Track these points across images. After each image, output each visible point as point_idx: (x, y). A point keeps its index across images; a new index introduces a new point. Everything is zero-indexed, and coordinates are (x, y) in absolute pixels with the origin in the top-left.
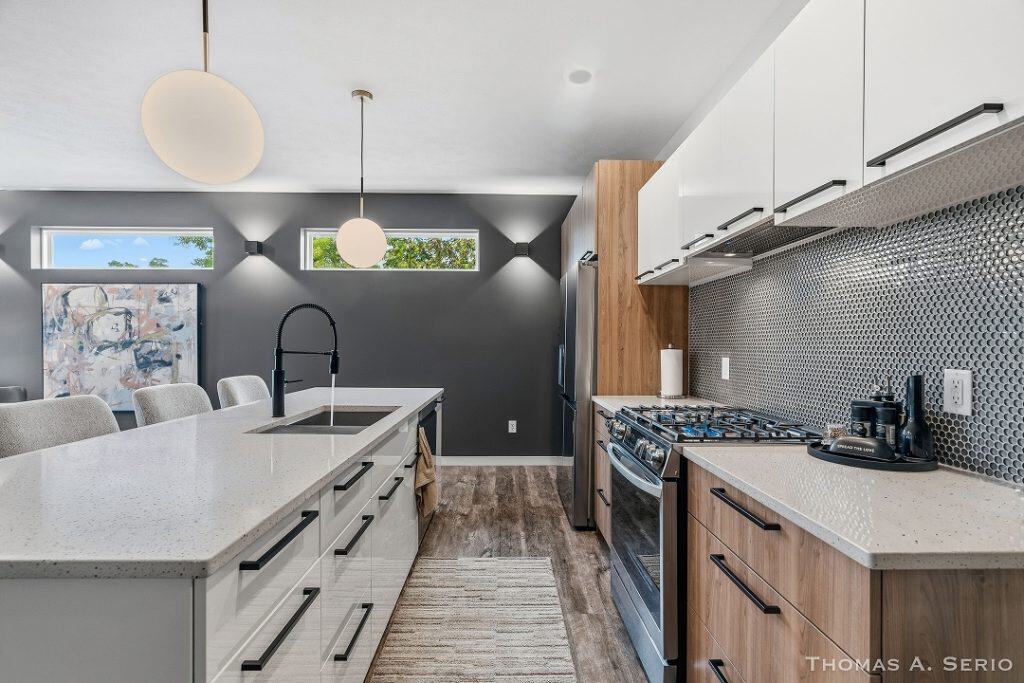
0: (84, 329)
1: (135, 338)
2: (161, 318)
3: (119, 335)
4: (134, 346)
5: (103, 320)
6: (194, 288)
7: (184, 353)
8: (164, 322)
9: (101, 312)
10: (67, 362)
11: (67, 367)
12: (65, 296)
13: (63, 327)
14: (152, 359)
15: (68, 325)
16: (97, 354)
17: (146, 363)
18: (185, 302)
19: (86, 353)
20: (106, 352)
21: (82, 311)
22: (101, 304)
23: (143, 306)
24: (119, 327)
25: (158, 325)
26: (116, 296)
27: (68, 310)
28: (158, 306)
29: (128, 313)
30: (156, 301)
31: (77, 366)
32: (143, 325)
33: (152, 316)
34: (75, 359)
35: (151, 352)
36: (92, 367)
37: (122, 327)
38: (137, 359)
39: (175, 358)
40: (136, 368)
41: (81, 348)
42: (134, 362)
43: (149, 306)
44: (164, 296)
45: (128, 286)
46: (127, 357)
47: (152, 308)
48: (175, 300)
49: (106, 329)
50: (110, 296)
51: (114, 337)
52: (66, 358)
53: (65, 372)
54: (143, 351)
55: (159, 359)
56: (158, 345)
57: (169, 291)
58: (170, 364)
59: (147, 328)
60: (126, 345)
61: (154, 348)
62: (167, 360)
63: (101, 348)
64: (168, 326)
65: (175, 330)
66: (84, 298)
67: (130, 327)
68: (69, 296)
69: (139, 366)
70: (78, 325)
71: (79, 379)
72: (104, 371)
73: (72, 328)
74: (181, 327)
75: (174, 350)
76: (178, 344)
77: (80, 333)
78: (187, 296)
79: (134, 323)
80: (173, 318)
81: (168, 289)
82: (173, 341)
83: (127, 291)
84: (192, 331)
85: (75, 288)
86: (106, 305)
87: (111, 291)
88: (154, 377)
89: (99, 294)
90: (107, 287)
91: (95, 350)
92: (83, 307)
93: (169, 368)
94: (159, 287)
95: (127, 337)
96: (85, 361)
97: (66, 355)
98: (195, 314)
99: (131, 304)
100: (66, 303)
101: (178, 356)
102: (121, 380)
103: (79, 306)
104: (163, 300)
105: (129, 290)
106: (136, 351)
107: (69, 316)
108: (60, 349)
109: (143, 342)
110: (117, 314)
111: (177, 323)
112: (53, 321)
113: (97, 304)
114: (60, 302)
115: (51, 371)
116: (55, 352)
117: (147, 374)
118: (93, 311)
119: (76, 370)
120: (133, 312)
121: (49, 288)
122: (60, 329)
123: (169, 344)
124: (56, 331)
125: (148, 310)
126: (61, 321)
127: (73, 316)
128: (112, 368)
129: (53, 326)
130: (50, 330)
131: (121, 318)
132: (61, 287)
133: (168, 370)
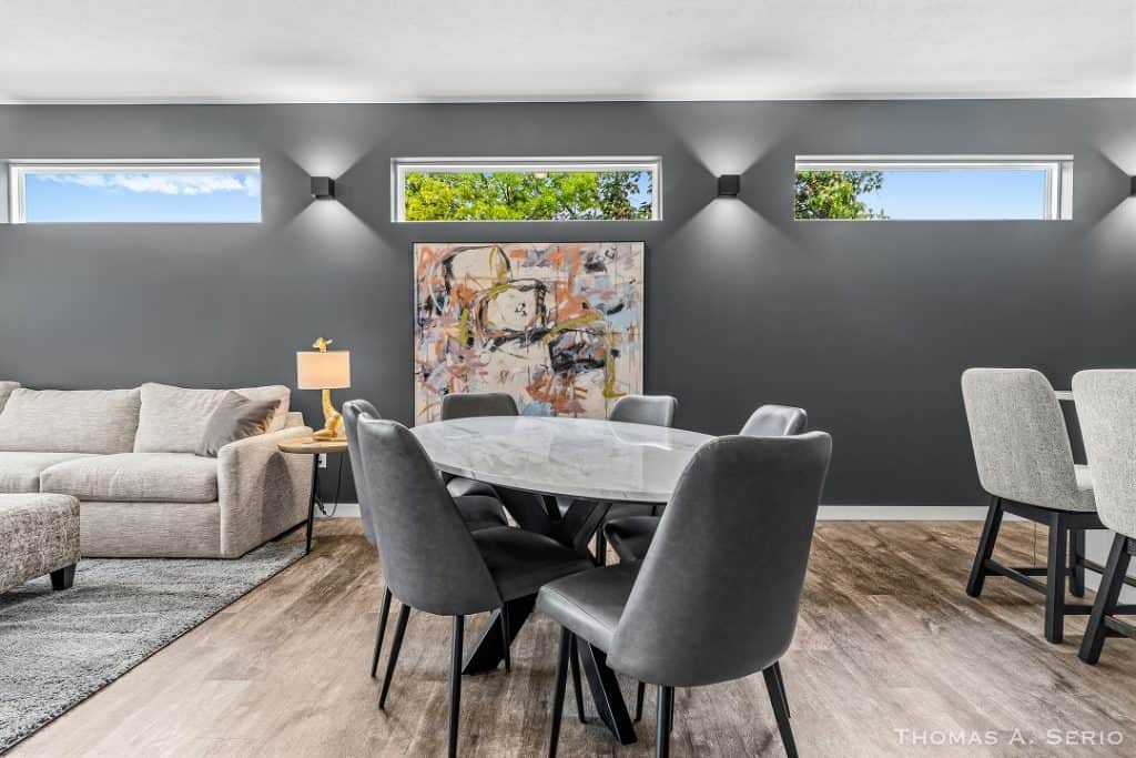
0: (474, 312)
1: (550, 326)
2: (589, 294)
3: (527, 321)
4: (549, 338)
5: (503, 297)
6: (639, 247)
7: (623, 348)
8: (594, 301)
9: (500, 286)
10: (450, 362)
11: (450, 370)
12: (448, 261)
13: (445, 309)
14: (575, 357)
15: (451, 308)
16: (493, 349)
17: (566, 364)
18: (625, 270)
19: (478, 348)
20: (508, 347)
21: (471, 285)
22: (500, 274)
23: (563, 276)
24: (526, 309)
25: (585, 305)
26: (522, 261)
27: (452, 283)
28: (583, 277)
29: (540, 288)
30: (581, 268)
31: (464, 369)
32: (561, 306)
33: (576, 291)
34: (461, 357)
35: (577, 348)
36: (485, 369)
37: (531, 309)
38: (552, 358)
39: (609, 357)
40: (550, 369)
41: (471, 342)
42: (549, 363)
43: (571, 277)
44: (595, 261)
45: (540, 247)
46: (538, 354)
47: (576, 280)
48: (610, 267)
49: (508, 312)
50: (513, 262)
51: (520, 324)
52: (449, 356)
53: (446, 377)
54: (563, 345)
55: (587, 357)
56: (585, 335)
57: (602, 253)
58: (601, 365)
59: (568, 311)
60: (537, 336)
61: (578, 340)
62: (598, 359)
63: (499, 341)
64: (600, 307)
65: (611, 312)
66: (476, 265)
67: (544, 309)
68: (454, 263)
69: (556, 368)
70: (466, 307)
71: (467, 387)
72: (504, 376)
73: (458, 310)
74: (619, 308)
75: (608, 343)
76: (613, 333)
77: (468, 318)
78: (629, 262)
79: (549, 303)
80: (607, 295)
81: (601, 250)
82: (608, 330)
83: (539, 253)
84: (634, 316)
85: (463, 250)
86: (508, 275)
87: (516, 254)
88: (578, 385)
89: (497, 258)
90: (509, 248)
91: (491, 343)
92: (474, 280)
93: (601, 371)
94: (587, 247)
95: (538, 324)
96: (476, 360)
97: (448, 351)
98: (640, 288)
99: (546, 274)
100: (448, 272)
101: (615, 353)
102: (528, 389)
103: (468, 277)
104: (593, 267)
105: (542, 252)
106: (551, 345)
107: (453, 291)
108: (440, 342)
109: (562, 332)
110: (524, 289)
111: (614, 303)
112: (429, 300)
113: (495, 274)
114: (439, 271)
115: (426, 376)
116: (432, 347)
117: (567, 380)
118: (489, 285)
119: (462, 374)
120: (548, 286)
121: (424, 250)
122: (439, 313)
123: (602, 334)
124: (434, 316)
125: (570, 283)
126: (441, 301)
127: (458, 292)
128: (514, 370)
129: (429, 307)
130: (424, 315)
131: (530, 296)
132: (441, 249)
133: (599, 374)
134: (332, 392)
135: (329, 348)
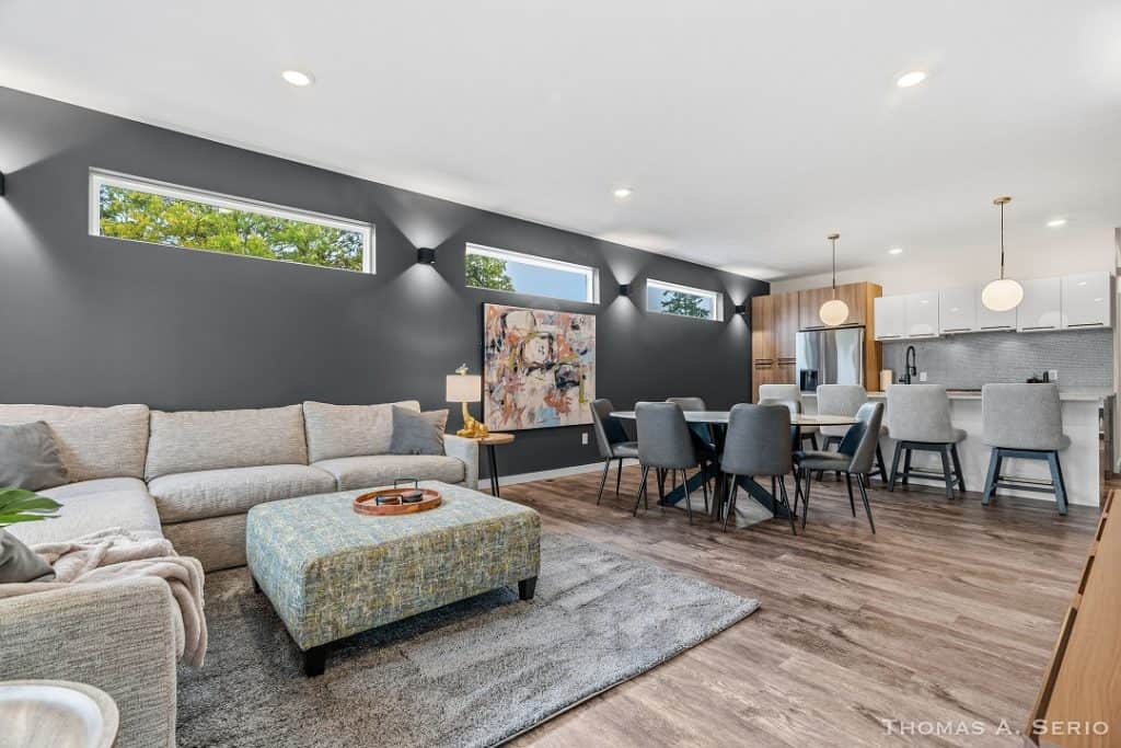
0: (518, 349)
1: (555, 361)
2: (573, 343)
3: (544, 357)
4: (555, 368)
5: (532, 342)
6: (594, 318)
7: (587, 375)
8: (575, 347)
9: (531, 335)
10: (505, 383)
11: (505, 388)
12: (504, 317)
13: (502, 348)
14: (567, 379)
15: (505, 347)
16: (527, 375)
17: (563, 383)
18: (588, 331)
19: (519, 371)
20: (536, 373)
21: (516, 333)
22: (532, 327)
23: (561, 332)
24: (544, 350)
25: (571, 349)
26: (542, 321)
27: (506, 331)
28: (570, 333)
29: (551, 337)
30: (569, 328)
31: (512, 387)
32: (560, 349)
33: (567, 341)
34: (511, 380)
35: (567, 374)
36: (524, 387)
37: (546, 350)
38: (556, 380)
39: (581, 379)
40: (555, 387)
41: (516, 369)
42: (555, 383)
43: (565, 332)
44: (575, 324)
45: (552, 313)
46: (549, 377)
47: (567, 334)
48: (582, 327)
49: (535, 352)
50: (537, 320)
51: (541, 359)
52: (504, 379)
53: (503, 391)
54: (561, 372)
55: (572, 379)
56: (571, 367)
57: (579, 320)
58: (578, 384)
59: (564, 351)
60: (549, 366)
61: (568, 370)
62: (576, 380)
63: (531, 370)
64: (578, 350)
65: (582, 354)
66: (519, 320)
67: (552, 350)
68: (507, 318)
69: (558, 386)
70: (513, 347)
71: (514, 400)
72: (533, 391)
73: (509, 349)
74: (585, 352)
75: (581, 371)
76: (583, 366)
77: (514, 355)
78: (590, 325)
79: (555, 347)
80: (581, 343)
81: (578, 318)
82: (581, 364)
83: (551, 317)
84: (591, 357)
85: (512, 310)
86: (535, 329)
87: (539, 316)
88: (567, 396)
89: (530, 317)
90: (536, 312)
91: (526, 371)
92: (518, 330)
93: (578, 387)
94: (573, 316)
95: (550, 360)
96: (519, 382)
97: (503, 376)
98: (594, 341)
99: (552, 329)
100: (504, 324)
101: (584, 377)
102: (545, 399)
103: (515, 328)
104: (575, 327)
106: (556, 372)
107: (507, 337)
108: (500, 369)
109: (561, 364)
110: (543, 338)
111: (583, 349)
112: (493, 341)
113: (528, 328)
114: (499, 323)
115: (491, 392)
116: (495, 373)
117: (563, 393)
118: (525, 334)
119: (512, 390)
120: (555, 337)
121: (491, 308)
122: (499, 350)
123: (578, 366)
124: (496, 352)
125: (565, 336)
126: (500, 342)
127: (509, 337)
128: (538, 388)
129: (493, 346)
130: (490, 351)
131: (546, 342)
132: (500, 308)
133: (576, 389)
134: (469, 404)
135: (468, 373)
